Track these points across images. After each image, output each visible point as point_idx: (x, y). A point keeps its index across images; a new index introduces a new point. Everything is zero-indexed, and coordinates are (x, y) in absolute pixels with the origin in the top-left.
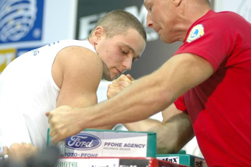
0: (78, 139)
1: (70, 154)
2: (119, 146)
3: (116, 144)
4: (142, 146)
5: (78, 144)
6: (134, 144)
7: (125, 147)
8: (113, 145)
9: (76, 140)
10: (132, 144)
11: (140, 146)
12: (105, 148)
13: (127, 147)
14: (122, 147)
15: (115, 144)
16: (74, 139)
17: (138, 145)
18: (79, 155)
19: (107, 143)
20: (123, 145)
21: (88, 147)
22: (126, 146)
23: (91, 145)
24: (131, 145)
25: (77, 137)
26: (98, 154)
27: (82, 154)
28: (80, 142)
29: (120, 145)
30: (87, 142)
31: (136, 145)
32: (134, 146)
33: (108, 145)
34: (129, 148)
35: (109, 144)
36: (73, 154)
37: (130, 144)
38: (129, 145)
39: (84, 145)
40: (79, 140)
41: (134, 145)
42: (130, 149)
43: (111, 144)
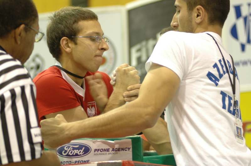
1: (65, 162)
2: (108, 151)
4: (128, 149)
5: (71, 153)
8: (102, 150)
9: (69, 149)
12: (95, 154)
16: (68, 148)
17: (124, 148)
18: (73, 162)
19: (96, 150)
21: (80, 155)
22: (114, 151)
23: (82, 153)
24: (118, 149)
25: (70, 147)
26: (89, 160)
27: (76, 162)
28: (73, 151)
30: (79, 150)
31: (122, 149)
33: (98, 152)
35: (98, 150)
36: (68, 162)
39: (77, 153)
40: (71, 149)
41: (121, 149)
42: (117, 153)
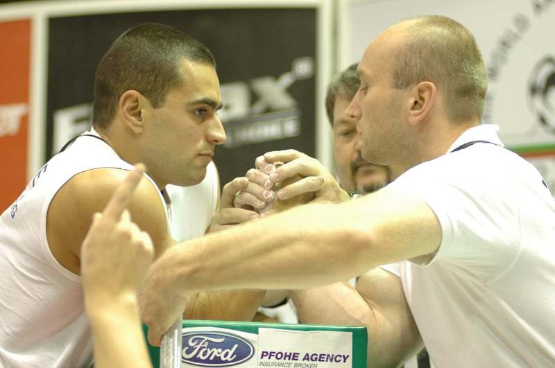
0: (203, 344)
3: (286, 356)
6: (324, 355)
7: (306, 361)
10: (321, 355)
11: (338, 359)
13: (310, 362)
14: (300, 361)
15: (284, 354)
20: (301, 357)
29: (294, 356)
32: (325, 359)
34: (314, 362)
37: (317, 355)
38: (314, 358)
43: (275, 354)
